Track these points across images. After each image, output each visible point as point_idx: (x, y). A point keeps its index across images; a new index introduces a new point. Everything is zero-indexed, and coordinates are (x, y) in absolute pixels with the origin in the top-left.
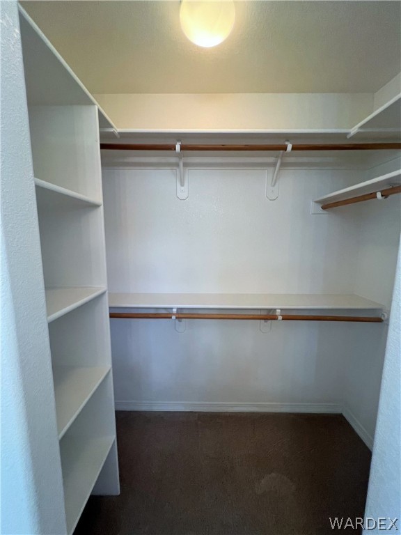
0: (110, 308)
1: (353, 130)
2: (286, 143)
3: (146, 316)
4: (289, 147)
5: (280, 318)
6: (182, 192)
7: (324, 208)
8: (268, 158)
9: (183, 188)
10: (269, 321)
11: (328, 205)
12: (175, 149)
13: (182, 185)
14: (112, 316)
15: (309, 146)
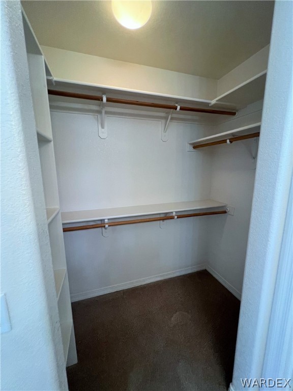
0: (63, 224)
1: (213, 102)
2: (176, 105)
3: (84, 227)
4: (179, 108)
5: (176, 217)
6: (104, 133)
7: (195, 147)
8: (161, 113)
9: (103, 130)
10: (165, 221)
11: (196, 146)
12: (102, 100)
13: (103, 127)
14: (65, 230)
15: (190, 108)
